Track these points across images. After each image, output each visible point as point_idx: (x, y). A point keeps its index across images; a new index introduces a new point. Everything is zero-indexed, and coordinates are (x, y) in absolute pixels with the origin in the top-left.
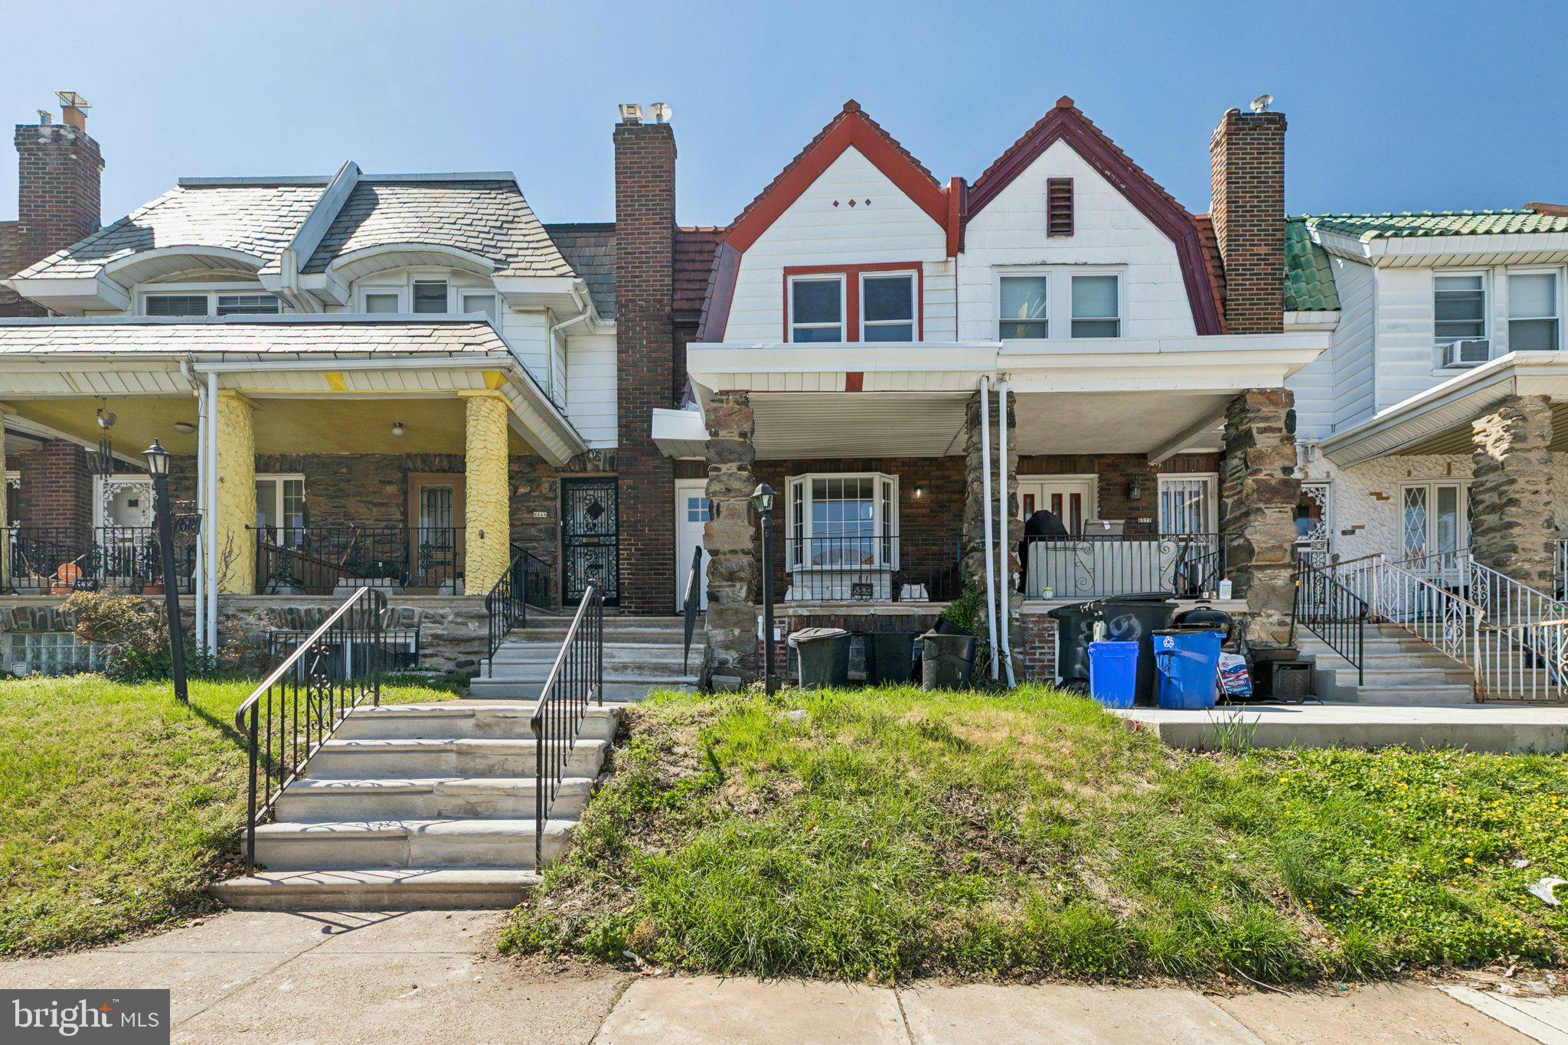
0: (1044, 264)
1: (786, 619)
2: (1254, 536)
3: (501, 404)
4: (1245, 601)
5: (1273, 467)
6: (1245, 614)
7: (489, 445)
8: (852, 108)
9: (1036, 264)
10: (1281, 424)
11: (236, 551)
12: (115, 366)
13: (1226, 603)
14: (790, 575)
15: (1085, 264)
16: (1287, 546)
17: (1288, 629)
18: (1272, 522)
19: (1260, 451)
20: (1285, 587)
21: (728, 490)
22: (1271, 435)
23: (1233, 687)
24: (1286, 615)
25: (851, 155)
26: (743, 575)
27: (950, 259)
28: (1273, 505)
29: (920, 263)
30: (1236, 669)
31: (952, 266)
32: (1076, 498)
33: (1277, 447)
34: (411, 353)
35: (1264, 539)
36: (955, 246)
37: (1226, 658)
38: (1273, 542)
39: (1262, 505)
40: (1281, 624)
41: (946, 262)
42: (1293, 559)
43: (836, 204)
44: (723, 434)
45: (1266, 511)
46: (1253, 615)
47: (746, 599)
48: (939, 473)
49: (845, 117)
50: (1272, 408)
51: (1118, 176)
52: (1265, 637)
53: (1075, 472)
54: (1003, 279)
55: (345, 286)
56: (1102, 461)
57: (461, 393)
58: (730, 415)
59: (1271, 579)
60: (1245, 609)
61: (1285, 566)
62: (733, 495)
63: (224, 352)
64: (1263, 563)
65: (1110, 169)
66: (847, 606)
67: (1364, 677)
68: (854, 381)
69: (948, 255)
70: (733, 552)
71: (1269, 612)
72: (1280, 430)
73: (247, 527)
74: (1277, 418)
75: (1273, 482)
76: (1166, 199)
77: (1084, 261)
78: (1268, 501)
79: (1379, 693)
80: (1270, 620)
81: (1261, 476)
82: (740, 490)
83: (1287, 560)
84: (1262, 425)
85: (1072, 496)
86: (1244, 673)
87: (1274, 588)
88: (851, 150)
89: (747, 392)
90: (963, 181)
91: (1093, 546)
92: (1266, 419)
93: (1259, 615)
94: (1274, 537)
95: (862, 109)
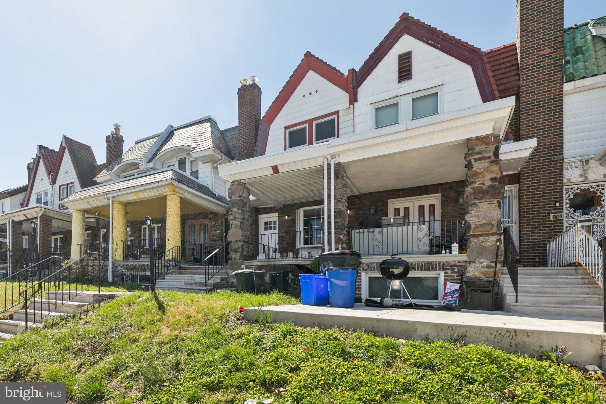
0: (397, 96)
1: (254, 267)
2: (471, 219)
3: (175, 196)
4: (466, 254)
5: (485, 179)
6: (466, 262)
7: (171, 210)
8: (308, 55)
9: (393, 98)
10: (491, 154)
11: (118, 248)
12: (95, 198)
13: (455, 256)
14: (298, 249)
15: (419, 91)
16: (495, 223)
17: (493, 270)
18: (484, 210)
19: (476, 171)
20: (492, 246)
21: (235, 218)
22: (483, 161)
23: (449, 301)
24: (492, 262)
25: (311, 73)
26: (239, 250)
27: (351, 106)
28: (484, 201)
29: (338, 111)
30: (453, 292)
31: (352, 109)
32: (432, 207)
33: (487, 167)
34: (150, 183)
35: (478, 220)
36: (353, 99)
37: (451, 286)
38: (484, 221)
39: (476, 201)
40: (488, 267)
41: (349, 108)
42: (498, 230)
43: (304, 96)
44: (233, 197)
45: (479, 204)
46: (470, 262)
47: (240, 259)
48: (359, 202)
49: (305, 59)
50: (485, 146)
51: (435, 42)
52: (477, 274)
53: (428, 194)
54: (377, 109)
55: (161, 164)
56: (443, 186)
57: (164, 194)
58: (236, 190)
59: (482, 242)
60: (466, 259)
61: (493, 234)
62: (236, 220)
63: (113, 191)
64: (478, 233)
65: (431, 40)
66: (274, 261)
67: (518, 298)
68: (275, 169)
69: (350, 105)
70: (236, 241)
71: (481, 260)
72: (490, 157)
73: (122, 241)
74: (489, 151)
75: (484, 187)
76: (463, 45)
77: (418, 90)
78: (482, 198)
79: (527, 308)
80: (482, 265)
81: (476, 185)
82: (238, 218)
83: (494, 230)
84: (477, 157)
85: (430, 206)
86: (456, 294)
87: (484, 247)
88: (311, 72)
89: (241, 180)
90: (353, 70)
91: (382, 230)
92: (481, 153)
93: (474, 262)
94: (485, 218)
95: (312, 53)
